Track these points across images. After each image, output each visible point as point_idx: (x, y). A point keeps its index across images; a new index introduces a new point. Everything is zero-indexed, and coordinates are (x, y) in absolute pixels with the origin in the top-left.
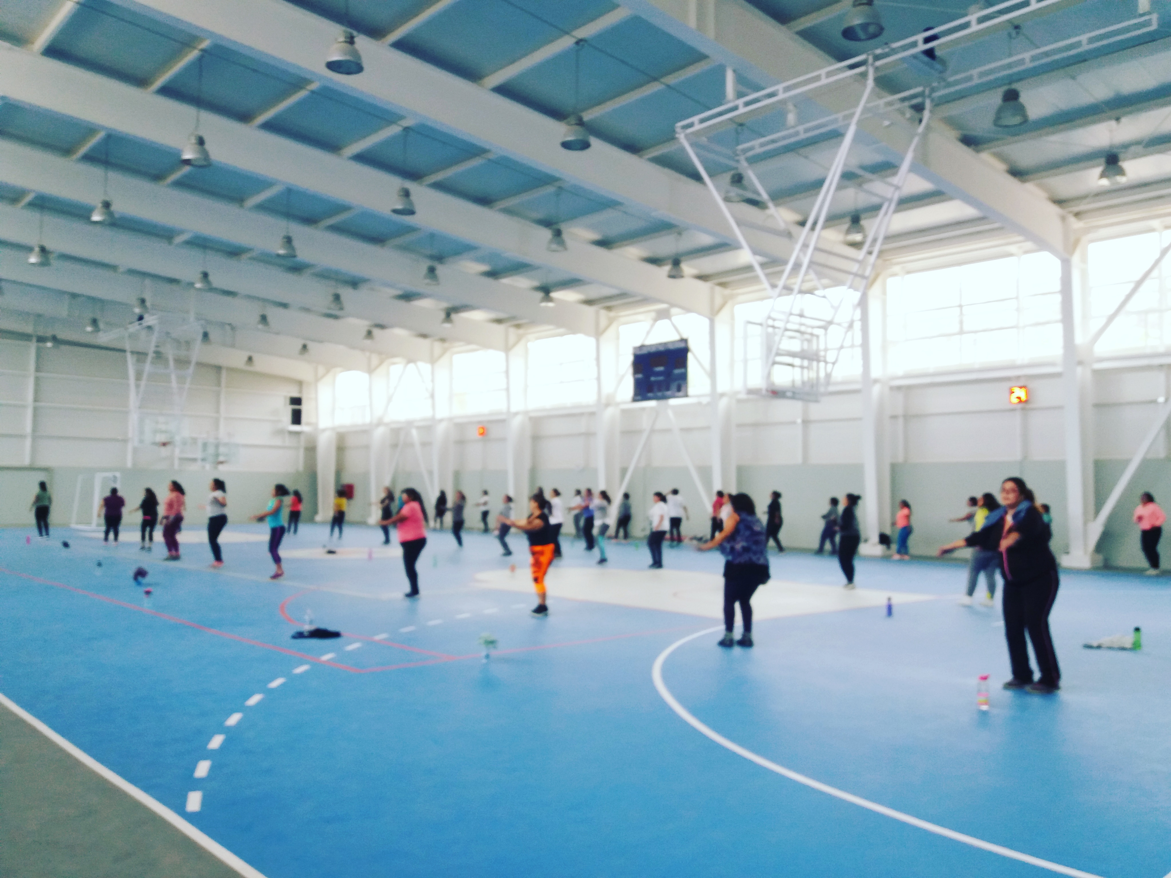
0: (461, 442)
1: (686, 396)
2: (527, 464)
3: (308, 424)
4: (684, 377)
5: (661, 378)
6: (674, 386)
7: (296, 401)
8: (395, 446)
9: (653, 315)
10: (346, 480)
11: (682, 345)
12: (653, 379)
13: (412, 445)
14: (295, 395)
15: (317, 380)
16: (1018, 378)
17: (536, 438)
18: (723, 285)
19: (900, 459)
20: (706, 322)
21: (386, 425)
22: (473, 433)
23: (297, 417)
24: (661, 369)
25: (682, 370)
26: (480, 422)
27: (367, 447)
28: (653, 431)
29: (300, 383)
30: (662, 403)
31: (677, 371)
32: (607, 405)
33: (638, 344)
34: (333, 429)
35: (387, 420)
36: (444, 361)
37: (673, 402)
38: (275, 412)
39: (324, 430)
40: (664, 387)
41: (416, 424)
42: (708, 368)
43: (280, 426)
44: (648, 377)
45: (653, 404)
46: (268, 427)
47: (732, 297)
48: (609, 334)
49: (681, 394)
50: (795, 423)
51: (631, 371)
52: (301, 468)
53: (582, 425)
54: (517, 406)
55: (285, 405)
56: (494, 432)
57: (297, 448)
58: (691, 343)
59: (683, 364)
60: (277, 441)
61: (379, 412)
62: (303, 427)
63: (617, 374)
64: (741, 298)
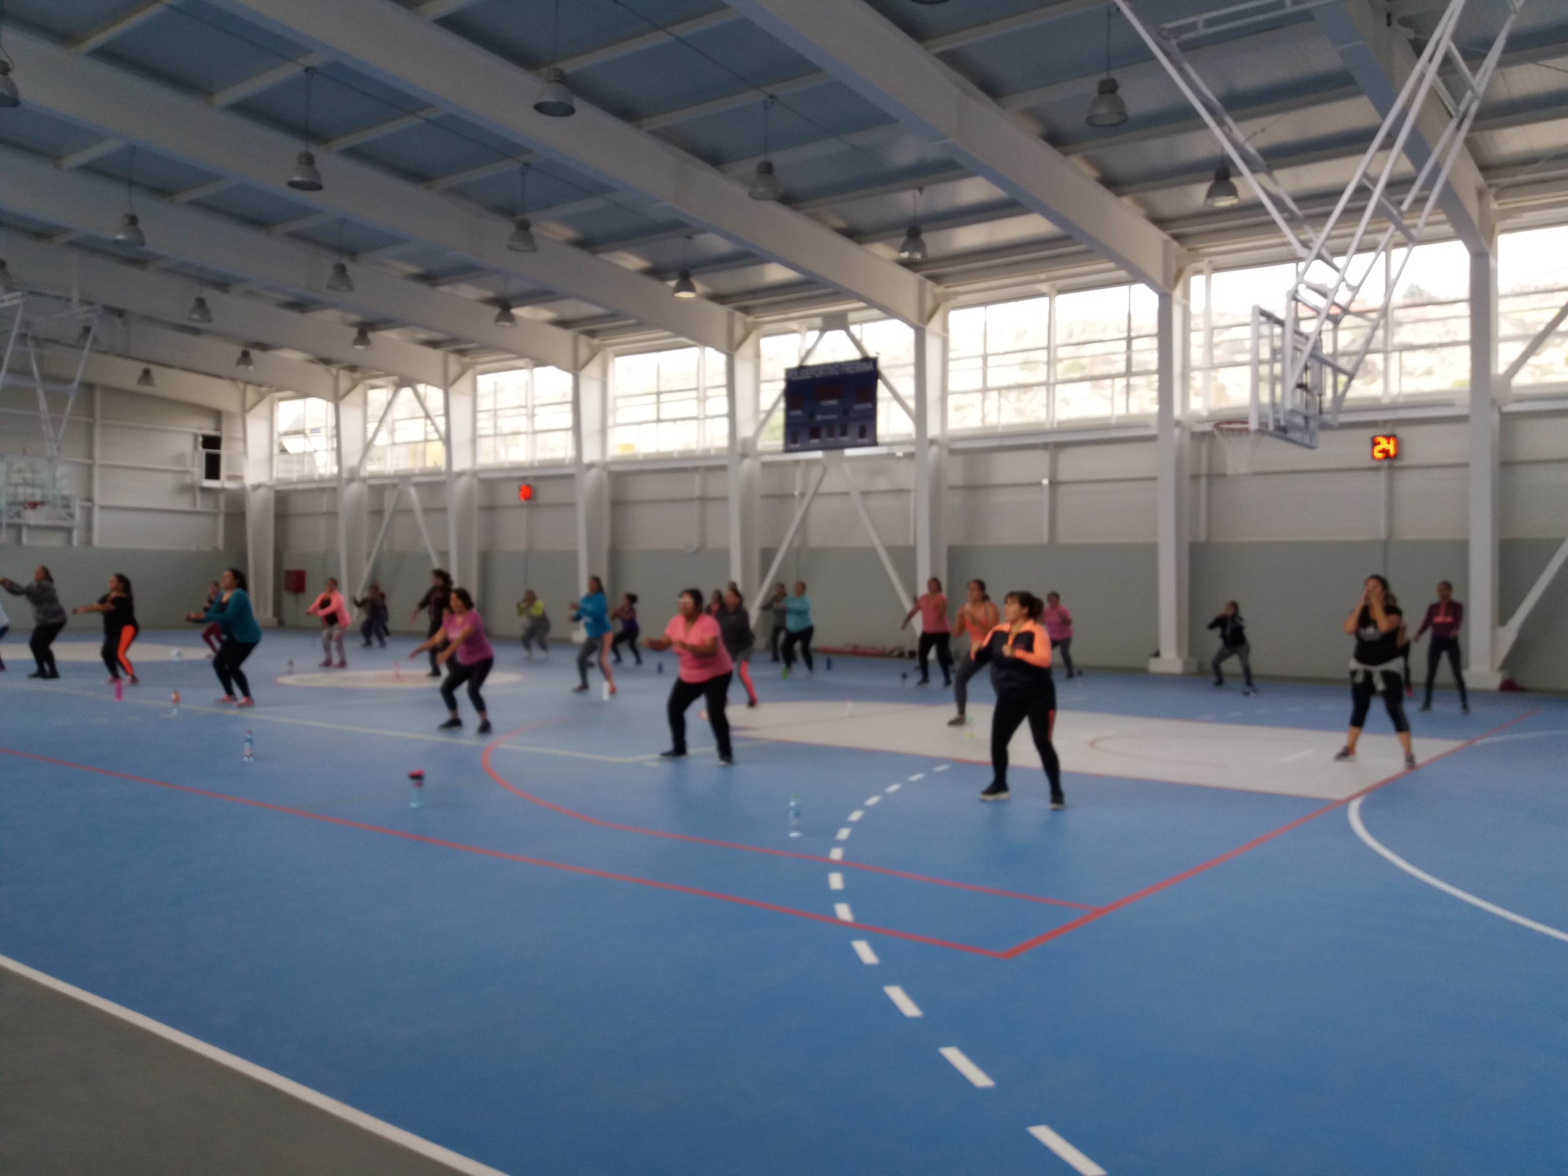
0: (490, 509)
1: (874, 443)
2: (606, 544)
3: (230, 478)
4: (871, 416)
5: (834, 417)
6: (853, 430)
7: (212, 442)
8: (378, 513)
9: (818, 321)
10: (291, 564)
11: (868, 368)
12: (819, 417)
13: (410, 511)
14: (211, 432)
15: (245, 410)
16: (1385, 422)
17: (618, 504)
18: (935, 278)
19: (1202, 537)
20: (909, 334)
21: (364, 480)
22: (512, 495)
23: (213, 469)
24: (833, 402)
25: (870, 405)
26: (524, 478)
27: (332, 514)
28: (816, 494)
29: (217, 415)
30: (834, 454)
31: (858, 407)
32: (744, 456)
33: (794, 363)
34: (270, 487)
35: (363, 473)
36: (464, 384)
37: (849, 452)
38: (180, 458)
39: (257, 487)
40: (838, 430)
41: (415, 480)
42: (911, 404)
43: (188, 479)
44: (812, 416)
45: (818, 454)
46: (169, 481)
47: (947, 297)
48: (747, 349)
49: (865, 440)
50: (1039, 484)
51: (782, 405)
52: (220, 545)
53: (694, 486)
54: (591, 454)
55: (195, 448)
56: (547, 493)
57: (215, 515)
58: (882, 364)
59: (870, 397)
60: (183, 503)
61: (351, 460)
62: (223, 483)
63: (757, 411)
64: (962, 299)
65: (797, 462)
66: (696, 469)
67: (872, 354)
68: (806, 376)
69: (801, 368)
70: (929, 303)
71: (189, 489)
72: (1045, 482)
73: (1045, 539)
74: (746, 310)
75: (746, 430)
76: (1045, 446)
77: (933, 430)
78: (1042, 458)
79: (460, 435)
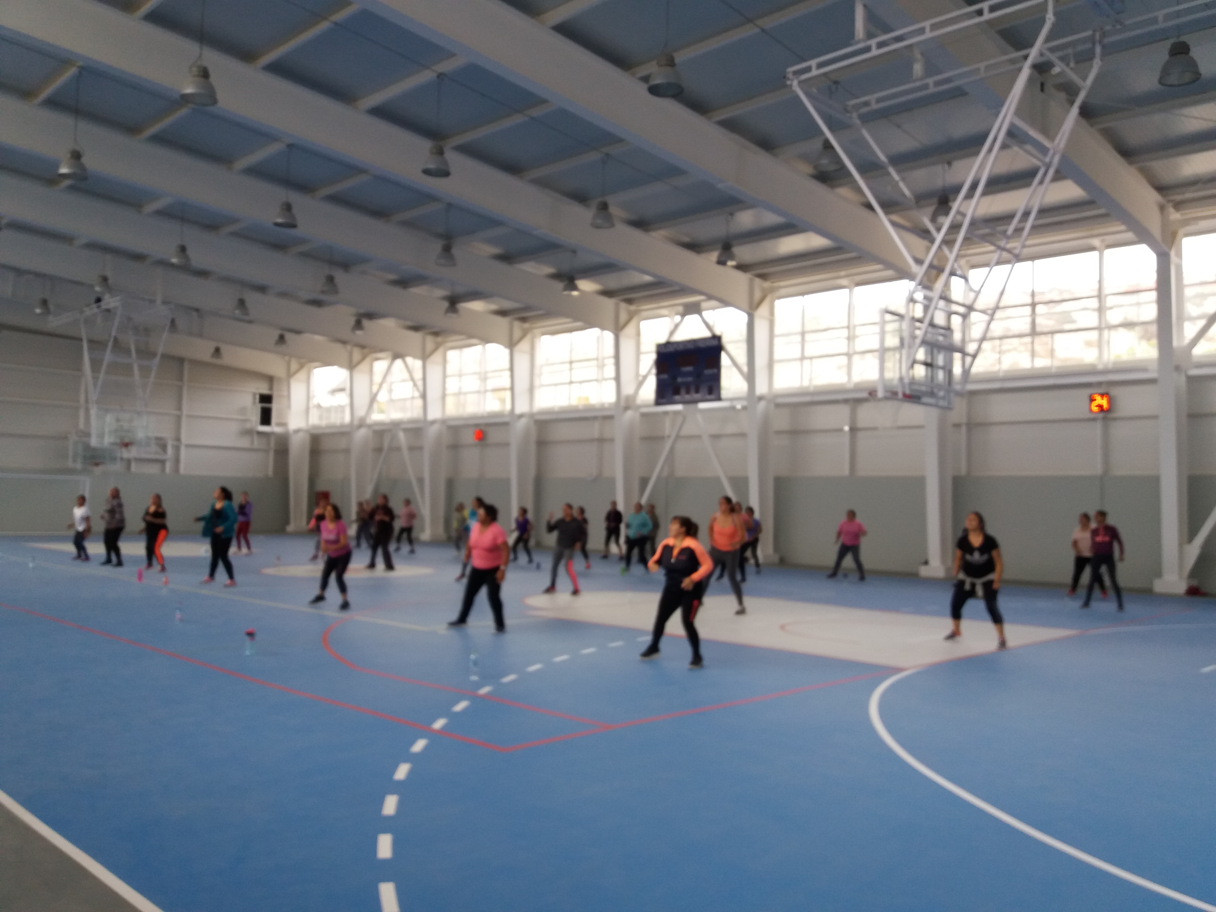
0: (455, 447)
1: (719, 398)
2: (532, 472)
3: (278, 424)
4: (716, 378)
6: (704, 389)
7: (266, 399)
8: (379, 450)
11: (715, 343)
12: (680, 380)
13: (399, 449)
14: (265, 392)
15: (290, 375)
16: (1100, 384)
17: (542, 444)
18: (763, 277)
19: (963, 471)
21: (369, 426)
22: (469, 437)
23: (266, 418)
24: (689, 369)
25: (715, 371)
26: (477, 425)
27: (347, 451)
28: (678, 437)
29: (271, 380)
30: (691, 407)
31: (708, 372)
32: (627, 408)
33: (663, 340)
34: (307, 431)
35: (369, 421)
36: (437, 357)
37: (702, 405)
38: (243, 410)
39: (297, 431)
40: (693, 389)
41: (404, 426)
42: (745, 369)
43: (248, 426)
44: (674, 378)
45: (679, 407)
46: (234, 427)
47: (772, 290)
48: (630, 330)
49: (712, 397)
50: (841, 430)
51: (654, 371)
52: (270, 473)
53: (595, 430)
54: (522, 407)
55: (254, 403)
56: (493, 436)
57: (266, 451)
58: (725, 341)
59: (716, 364)
60: (244, 443)
61: (361, 412)
62: (274, 428)
63: (637, 374)
64: (783, 291)
65: (666, 413)
66: (595, 418)
67: (718, 332)
68: (671, 349)
69: (668, 344)
70: (758, 295)
71: (249, 432)
72: (847, 428)
73: (846, 472)
74: (630, 301)
75: (628, 389)
76: (846, 401)
77: (761, 389)
78: (845, 411)
79: (433, 394)
